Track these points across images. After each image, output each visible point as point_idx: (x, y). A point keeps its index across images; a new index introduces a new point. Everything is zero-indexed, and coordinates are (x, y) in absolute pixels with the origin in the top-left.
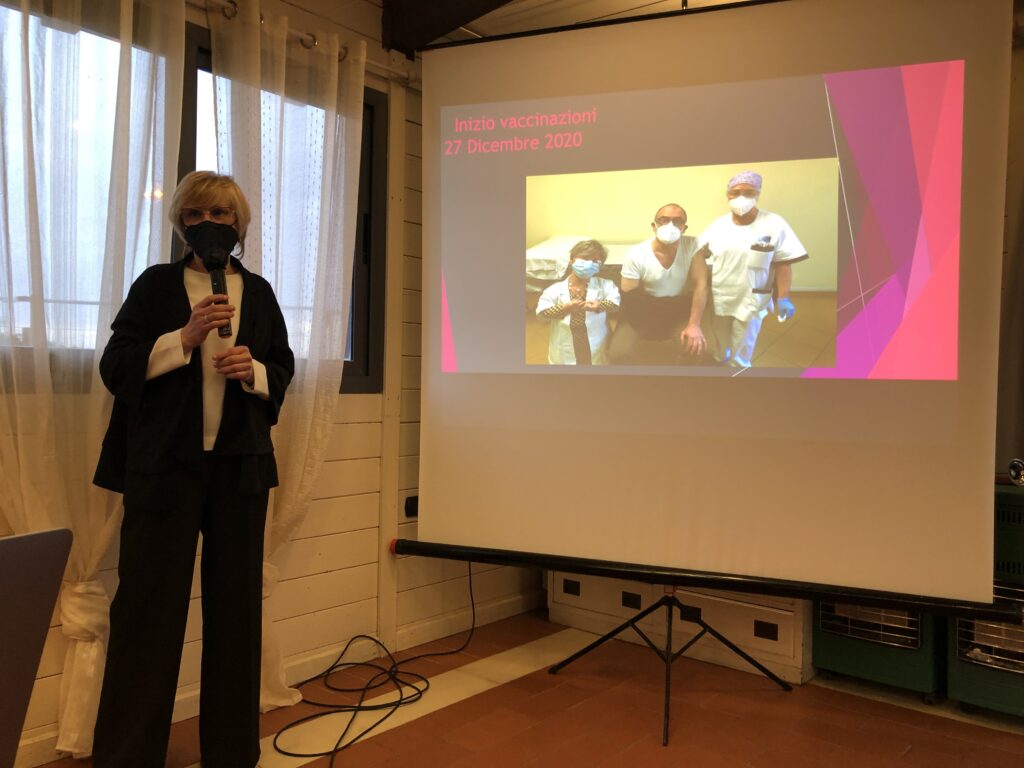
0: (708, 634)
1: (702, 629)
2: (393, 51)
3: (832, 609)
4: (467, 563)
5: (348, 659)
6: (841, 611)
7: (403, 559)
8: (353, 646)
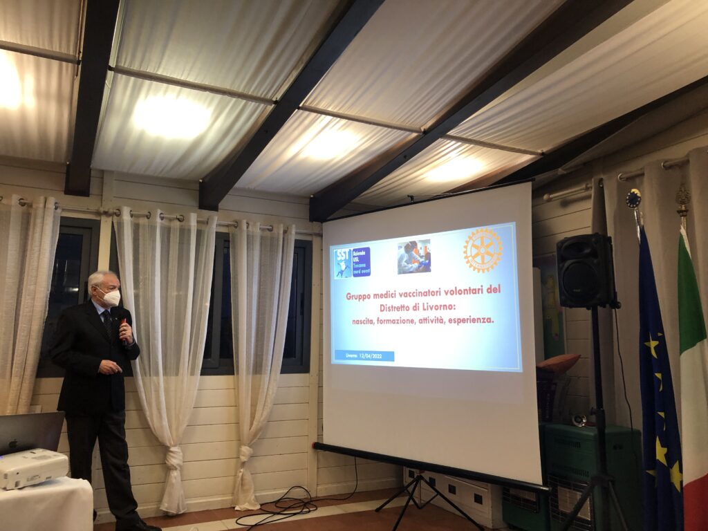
0: (439, 496)
1: (436, 493)
2: (314, 222)
3: (508, 490)
4: (354, 457)
5: (290, 496)
6: (512, 492)
7: (321, 452)
8: (293, 490)
